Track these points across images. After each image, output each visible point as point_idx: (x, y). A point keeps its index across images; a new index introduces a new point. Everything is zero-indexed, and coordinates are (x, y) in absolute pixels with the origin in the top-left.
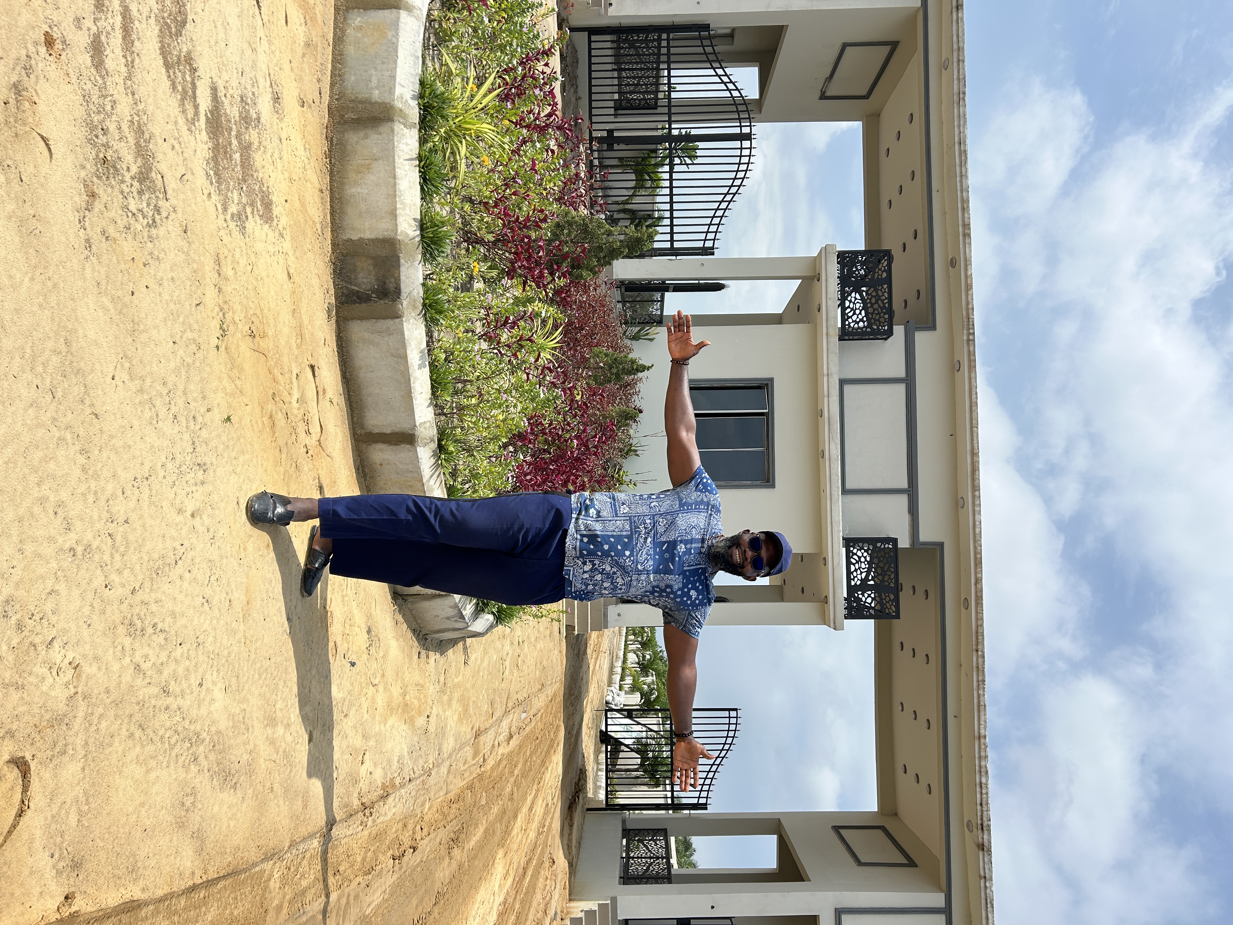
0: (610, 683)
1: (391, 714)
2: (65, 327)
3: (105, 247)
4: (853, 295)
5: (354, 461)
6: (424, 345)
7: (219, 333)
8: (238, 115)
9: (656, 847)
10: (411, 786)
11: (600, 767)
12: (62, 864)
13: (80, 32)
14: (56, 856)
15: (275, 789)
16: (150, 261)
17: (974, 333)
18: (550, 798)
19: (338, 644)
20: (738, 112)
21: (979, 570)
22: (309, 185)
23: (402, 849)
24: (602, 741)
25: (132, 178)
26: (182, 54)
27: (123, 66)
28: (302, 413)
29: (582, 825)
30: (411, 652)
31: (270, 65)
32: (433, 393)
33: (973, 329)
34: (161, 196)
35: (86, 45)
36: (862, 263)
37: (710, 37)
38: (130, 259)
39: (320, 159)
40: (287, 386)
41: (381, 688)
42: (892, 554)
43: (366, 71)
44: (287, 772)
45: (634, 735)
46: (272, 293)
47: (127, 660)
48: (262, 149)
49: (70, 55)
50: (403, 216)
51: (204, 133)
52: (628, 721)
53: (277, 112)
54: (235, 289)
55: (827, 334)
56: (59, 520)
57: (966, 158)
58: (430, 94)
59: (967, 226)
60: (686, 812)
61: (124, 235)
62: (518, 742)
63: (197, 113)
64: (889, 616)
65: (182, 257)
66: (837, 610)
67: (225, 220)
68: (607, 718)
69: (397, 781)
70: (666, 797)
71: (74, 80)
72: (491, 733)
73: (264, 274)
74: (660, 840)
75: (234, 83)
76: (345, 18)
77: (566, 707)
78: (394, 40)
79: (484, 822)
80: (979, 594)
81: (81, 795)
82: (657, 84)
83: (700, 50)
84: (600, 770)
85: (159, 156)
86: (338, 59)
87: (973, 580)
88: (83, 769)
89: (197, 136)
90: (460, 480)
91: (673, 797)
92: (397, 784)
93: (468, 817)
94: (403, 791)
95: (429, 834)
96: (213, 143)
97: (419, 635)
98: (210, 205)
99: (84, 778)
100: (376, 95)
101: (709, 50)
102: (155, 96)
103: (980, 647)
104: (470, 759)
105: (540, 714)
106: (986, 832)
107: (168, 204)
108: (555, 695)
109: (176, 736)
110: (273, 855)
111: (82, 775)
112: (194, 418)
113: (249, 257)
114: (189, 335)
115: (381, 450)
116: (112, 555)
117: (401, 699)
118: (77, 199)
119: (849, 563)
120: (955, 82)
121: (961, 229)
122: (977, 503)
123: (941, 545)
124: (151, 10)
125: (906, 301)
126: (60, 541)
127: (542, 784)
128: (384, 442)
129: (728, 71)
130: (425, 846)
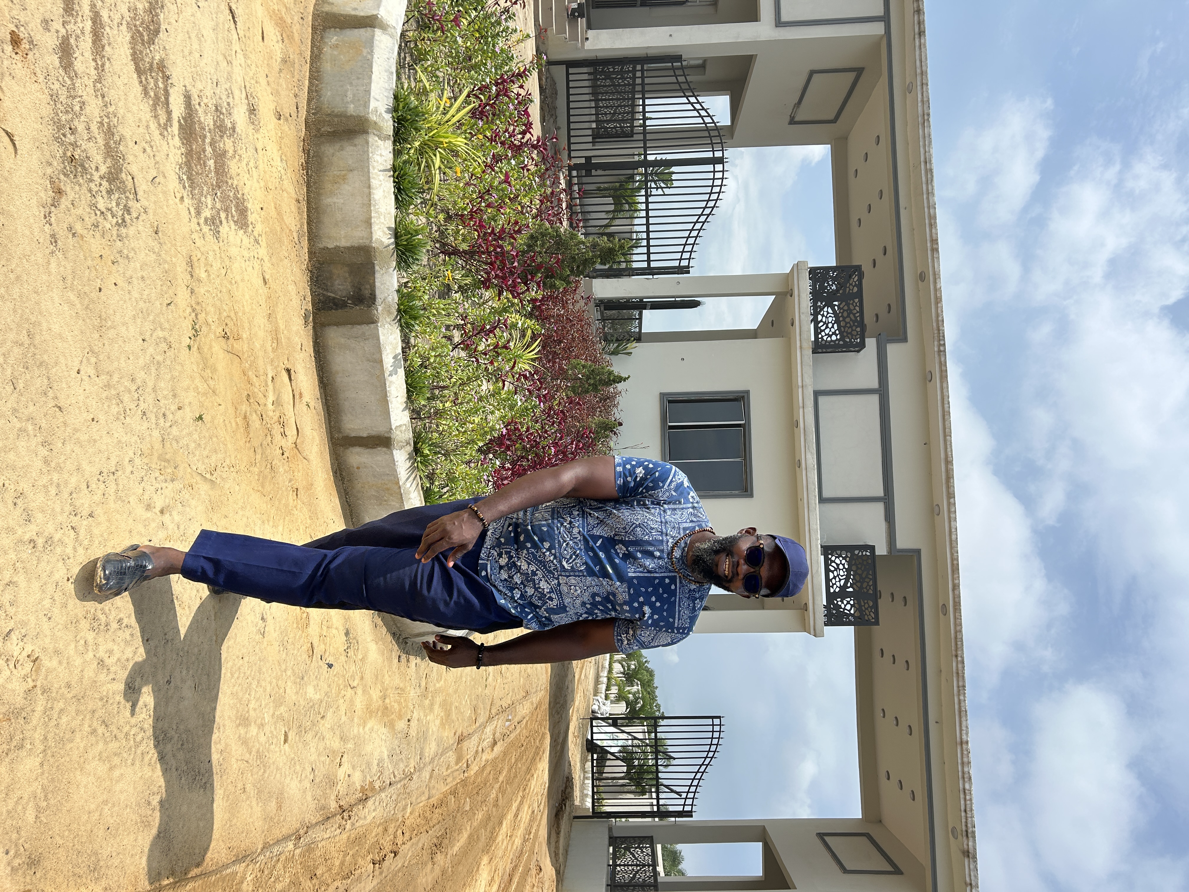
0: (596, 692)
1: (370, 717)
2: (27, 319)
3: (72, 243)
4: (825, 309)
5: (332, 464)
6: (399, 350)
7: (191, 333)
8: (212, 123)
9: (642, 855)
10: (392, 790)
11: (587, 775)
12: (16, 862)
13: (48, 34)
14: (12, 853)
15: (247, 789)
16: (119, 259)
17: (944, 344)
18: (536, 805)
19: (315, 645)
20: (710, 137)
21: (956, 576)
22: (285, 194)
23: (383, 853)
24: (588, 750)
25: (101, 178)
26: (155, 62)
27: (92, 69)
28: (278, 415)
29: (569, 832)
30: (391, 655)
31: (246, 77)
32: (409, 397)
33: (944, 340)
34: (131, 197)
35: (54, 46)
36: (834, 279)
37: (682, 68)
38: (98, 256)
39: (296, 171)
40: (262, 389)
41: (360, 691)
42: (870, 561)
43: (342, 86)
44: (260, 773)
45: (620, 743)
46: (247, 297)
47: (90, 654)
48: (237, 157)
49: (37, 55)
50: (378, 224)
51: (177, 138)
52: (612, 729)
53: (253, 123)
54: (208, 291)
55: (801, 347)
56: (19, 511)
57: (932, 176)
58: (404, 108)
59: (935, 241)
60: (673, 819)
61: (91, 232)
62: (503, 749)
63: (169, 119)
64: (868, 623)
65: (154, 257)
66: (817, 616)
67: (198, 224)
68: (592, 726)
69: (377, 785)
70: (652, 805)
71: (41, 79)
72: (475, 740)
73: (238, 278)
74: (646, 848)
75: (209, 92)
76: (322, 37)
77: (551, 715)
78: (369, 57)
79: (468, 828)
80: (957, 600)
81: (39, 791)
82: (633, 113)
83: (673, 79)
84: (587, 778)
85: (130, 158)
86: (315, 75)
87: (950, 586)
88: (42, 764)
89: (170, 141)
90: (437, 483)
91: (658, 805)
92: (377, 787)
93: (451, 822)
94: (383, 795)
95: (411, 839)
96: (187, 149)
97: (398, 638)
98: (182, 209)
99: (43, 773)
100: (351, 109)
101: (681, 79)
102: (126, 100)
103: (959, 652)
104: (452, 763)
105: (524, 721)
106: (971, 839)
107: (138, 205)
108: (540, 704)
109: (142, 734)
110: (245, 857)
111: (40, 771)
112: (164, 415)
113: (223, 261)
114: (160, 334)
115: (358, 454)
116: (75, 549)
117: (380, 702)
118: (42, 194)
119: (827, 571)
120: (920, 104)
121: (929, 245)
122: (953, 510)
123: (918, 552)
124: (123, 18)
125: (877, 315)
126: (20, 532)
127: (527, 791)
128: (360, 446)
129: (700, 99)
130: (407, 851)
